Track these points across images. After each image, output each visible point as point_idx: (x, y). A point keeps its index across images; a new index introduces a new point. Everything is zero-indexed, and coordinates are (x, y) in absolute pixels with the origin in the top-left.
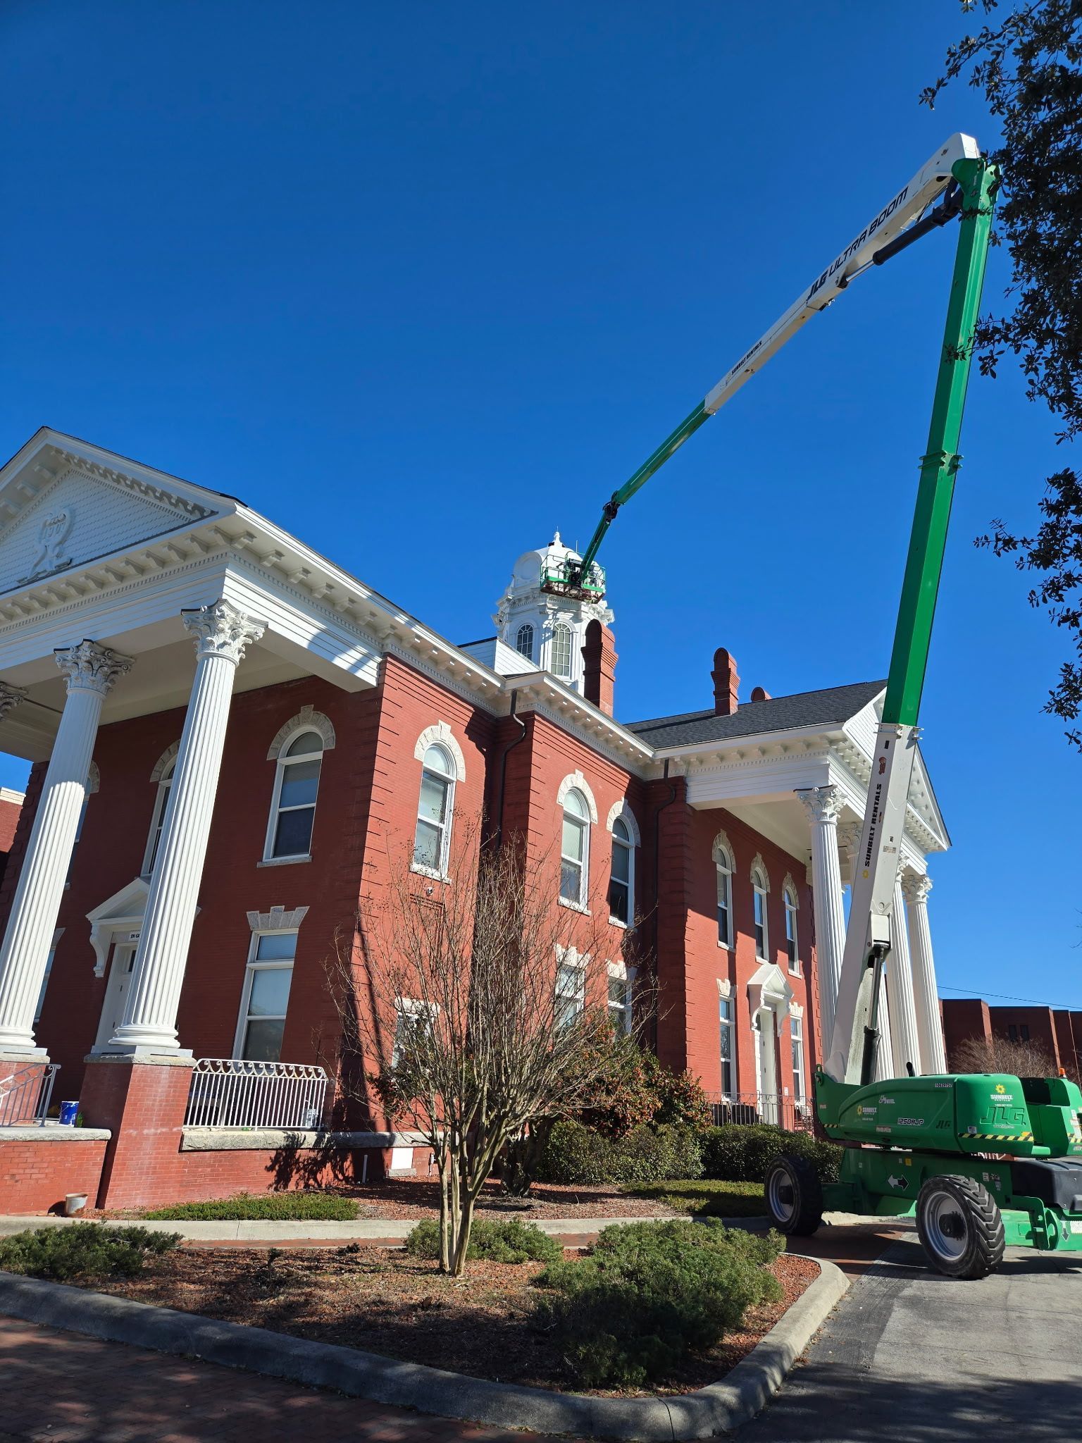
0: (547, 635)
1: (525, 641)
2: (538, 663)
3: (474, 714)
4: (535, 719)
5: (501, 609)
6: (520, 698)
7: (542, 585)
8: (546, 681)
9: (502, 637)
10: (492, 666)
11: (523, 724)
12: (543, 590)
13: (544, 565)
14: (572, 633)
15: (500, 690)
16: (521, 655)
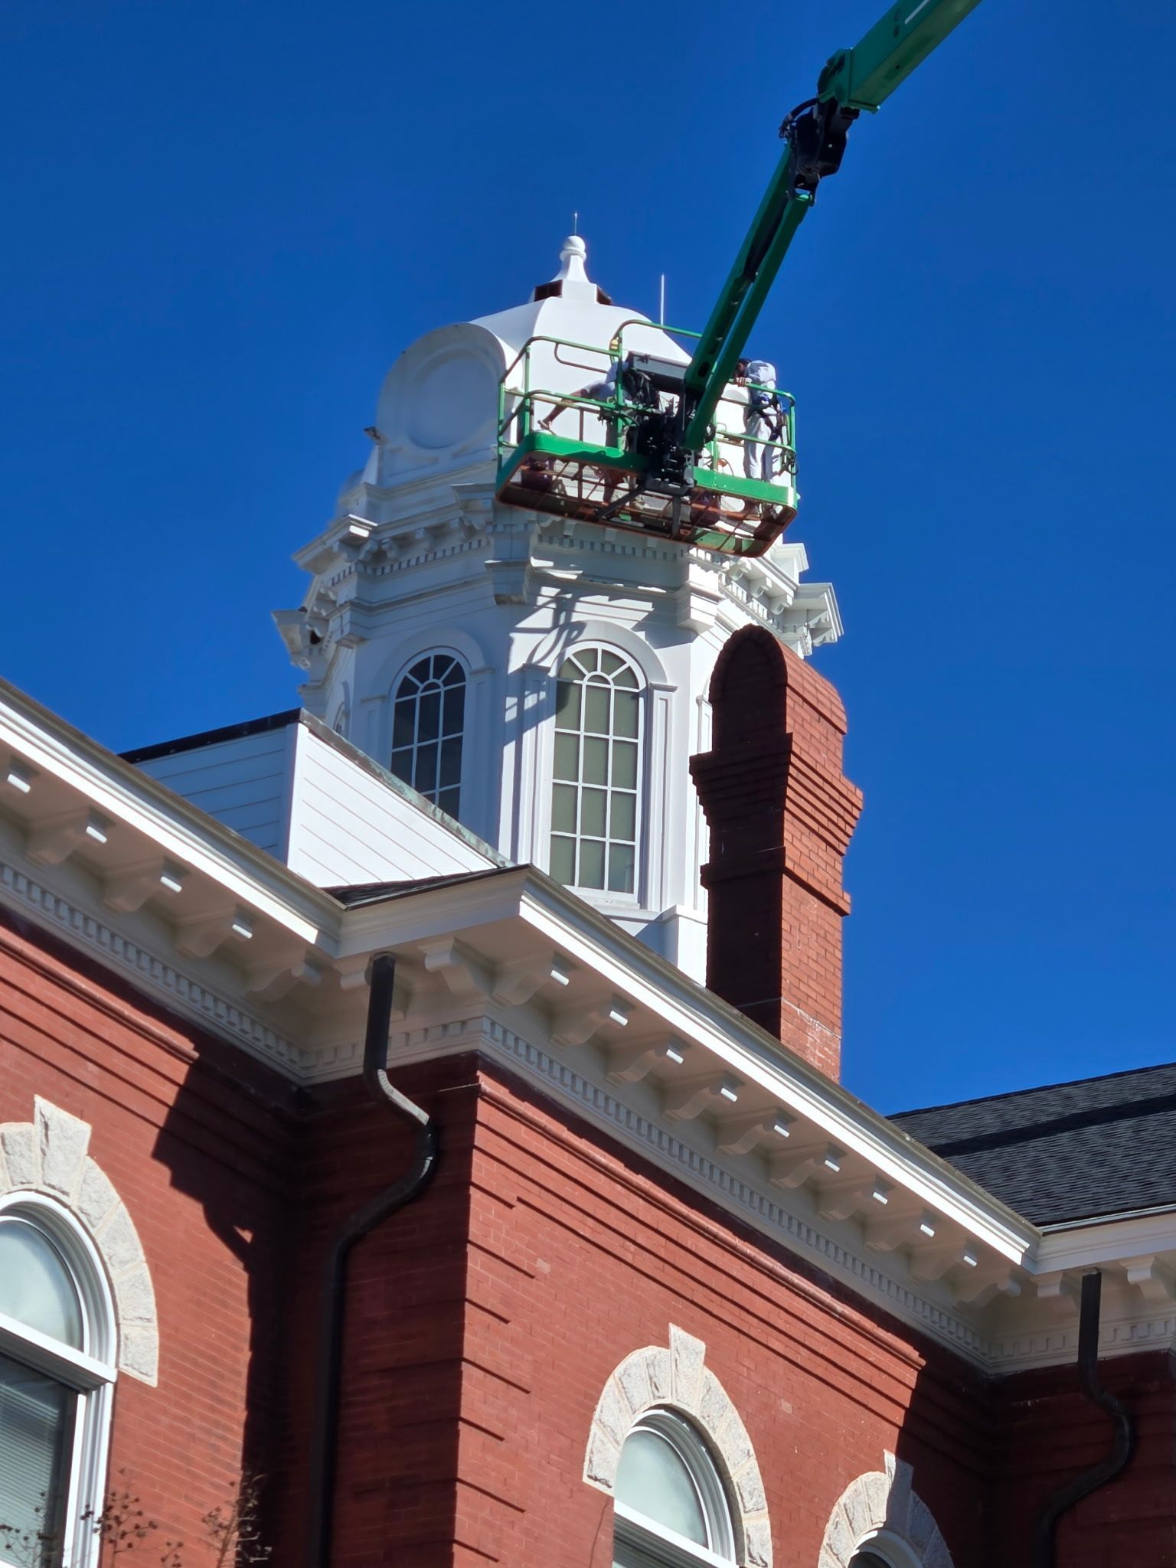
0: (530, 701)
1: (429, 730)
2: (490, 835)
3: (195, 1067)
4: (477, 1093)
5: (319, 583)
6: (408, 995)
7: (505, 471)
8: (531, 912)
9: (320, 710)
10: (278, 846)
11: (423, 1117)
12: (509, 497)
13: (514, 381)
14: (648, 693)
15: (314, 957)
16: (412, 794)
